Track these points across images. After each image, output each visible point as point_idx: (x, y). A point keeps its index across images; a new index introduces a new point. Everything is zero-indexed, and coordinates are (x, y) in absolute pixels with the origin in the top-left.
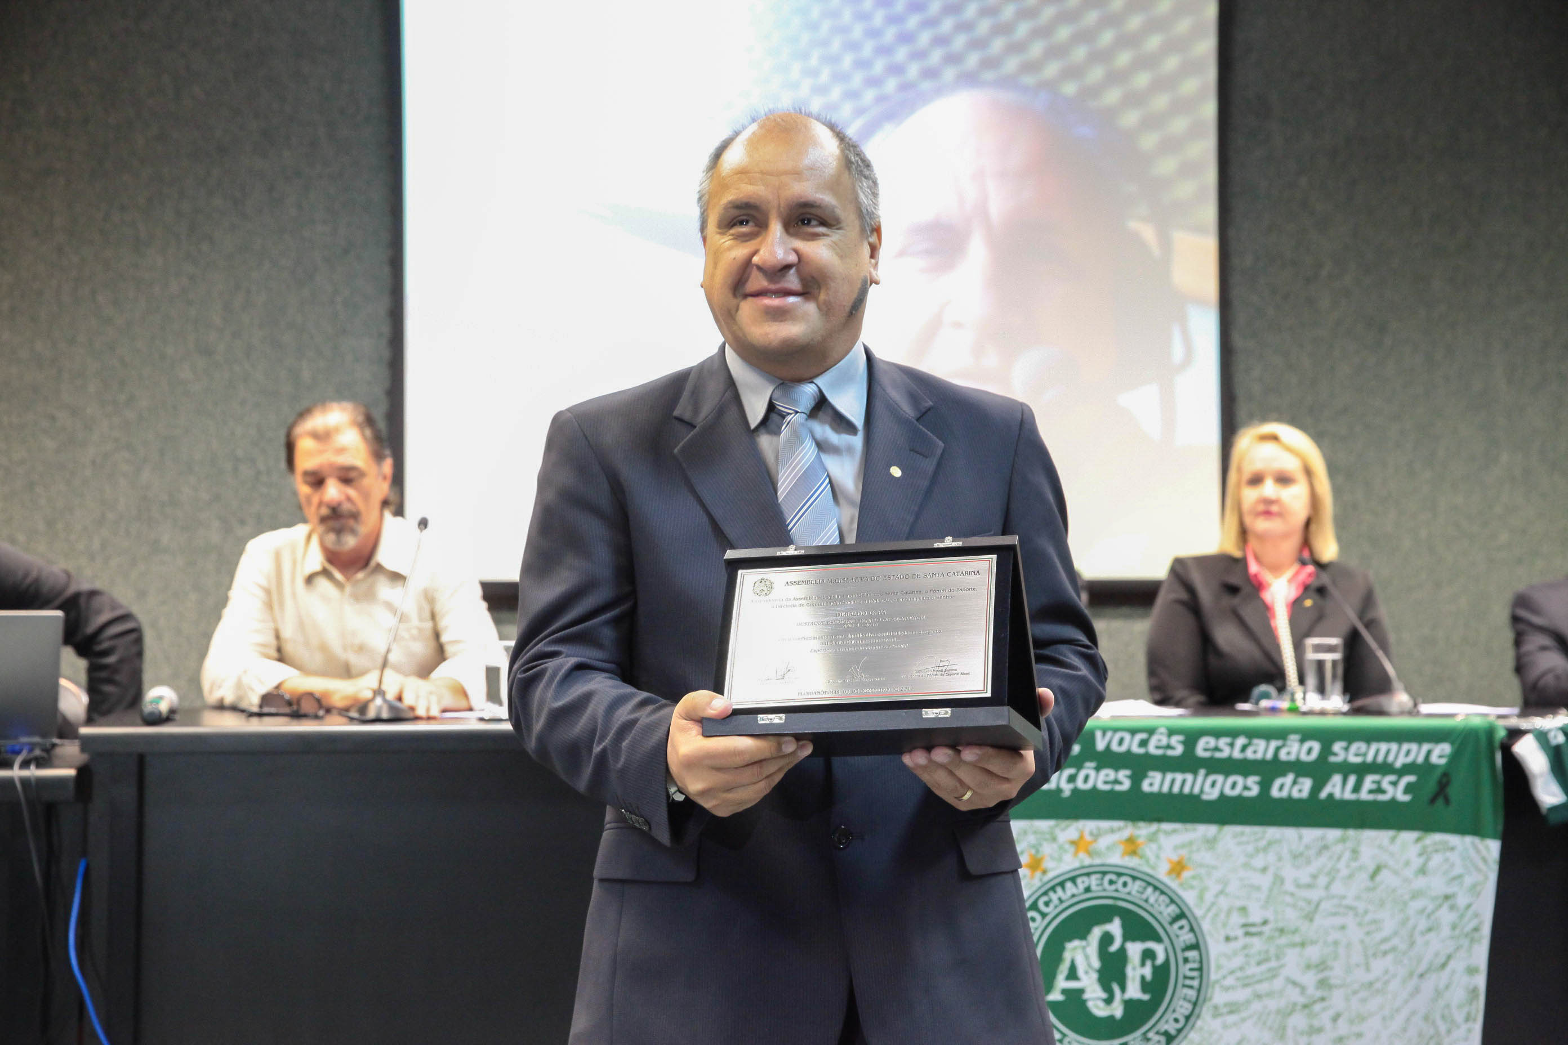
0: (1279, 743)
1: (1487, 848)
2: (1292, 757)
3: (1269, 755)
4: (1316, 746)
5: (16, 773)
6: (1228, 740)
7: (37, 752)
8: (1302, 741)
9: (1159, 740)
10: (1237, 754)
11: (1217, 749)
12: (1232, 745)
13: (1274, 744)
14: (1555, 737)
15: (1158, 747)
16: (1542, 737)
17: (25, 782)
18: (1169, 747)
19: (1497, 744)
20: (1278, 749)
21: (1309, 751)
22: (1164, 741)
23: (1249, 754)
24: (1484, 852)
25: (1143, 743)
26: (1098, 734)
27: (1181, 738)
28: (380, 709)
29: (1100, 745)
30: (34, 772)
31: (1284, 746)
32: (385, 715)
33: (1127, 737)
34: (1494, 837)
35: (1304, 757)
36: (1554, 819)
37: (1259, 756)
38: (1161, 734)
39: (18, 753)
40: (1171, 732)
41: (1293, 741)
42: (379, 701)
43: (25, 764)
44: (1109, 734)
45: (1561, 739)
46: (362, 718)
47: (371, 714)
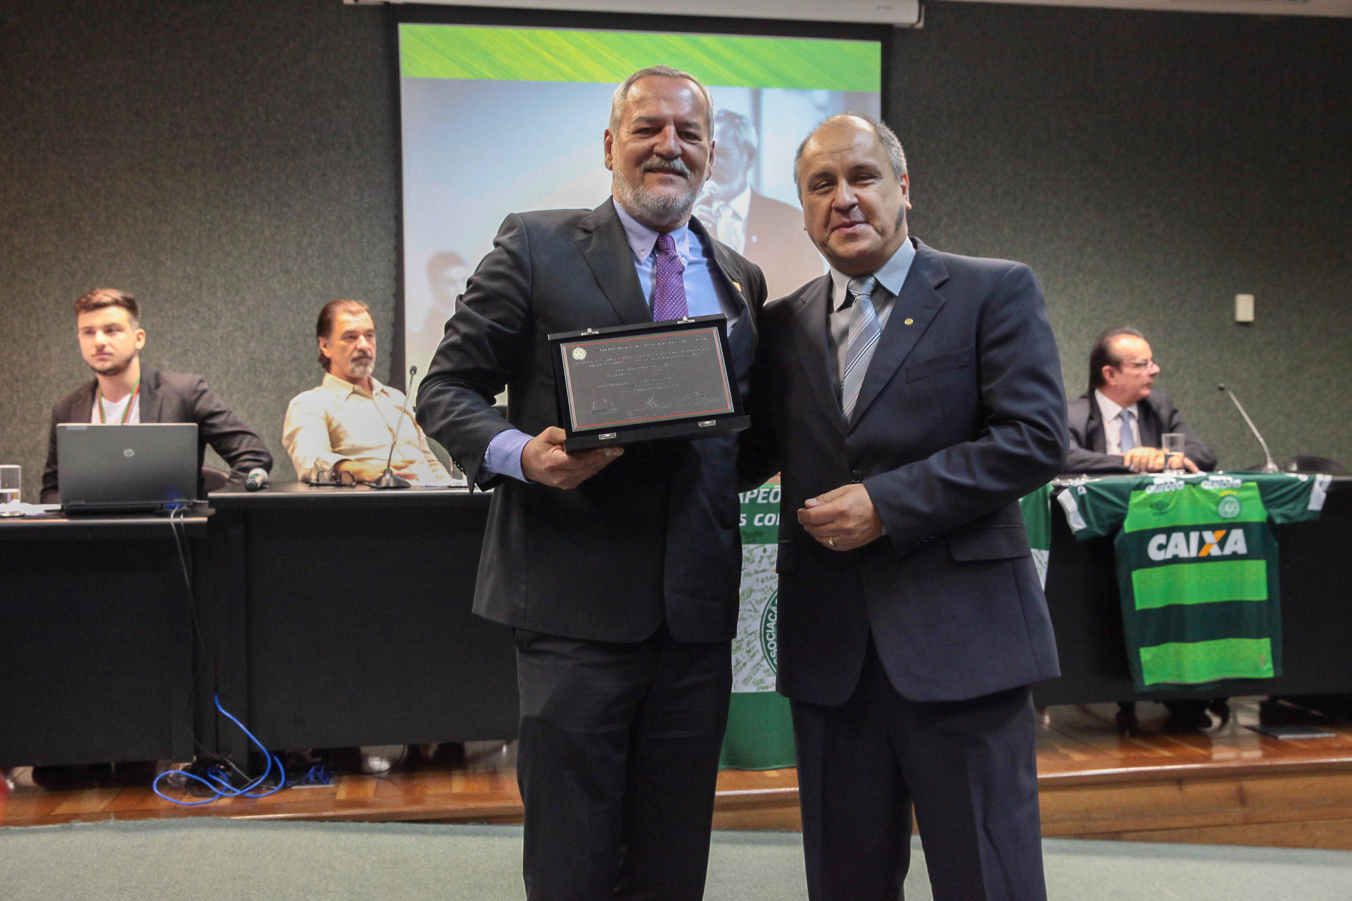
1: (1042, 555)
5: (172, 520)
7: (185, 508)
14: (1081, 490)
16: (1074, 490)
17: (178, 525)
19: (1048, 495)
24: (1040, 557)
28: (389, 480)
30: (182, 519)
32: (392, 485)
34: (1046, 549)
36: (1079, 538)
39: (173, 508)
42: (388, 476)
43: (177, 515)
45: (1084, 491)
46: (378, 486)
47: (384, 484)
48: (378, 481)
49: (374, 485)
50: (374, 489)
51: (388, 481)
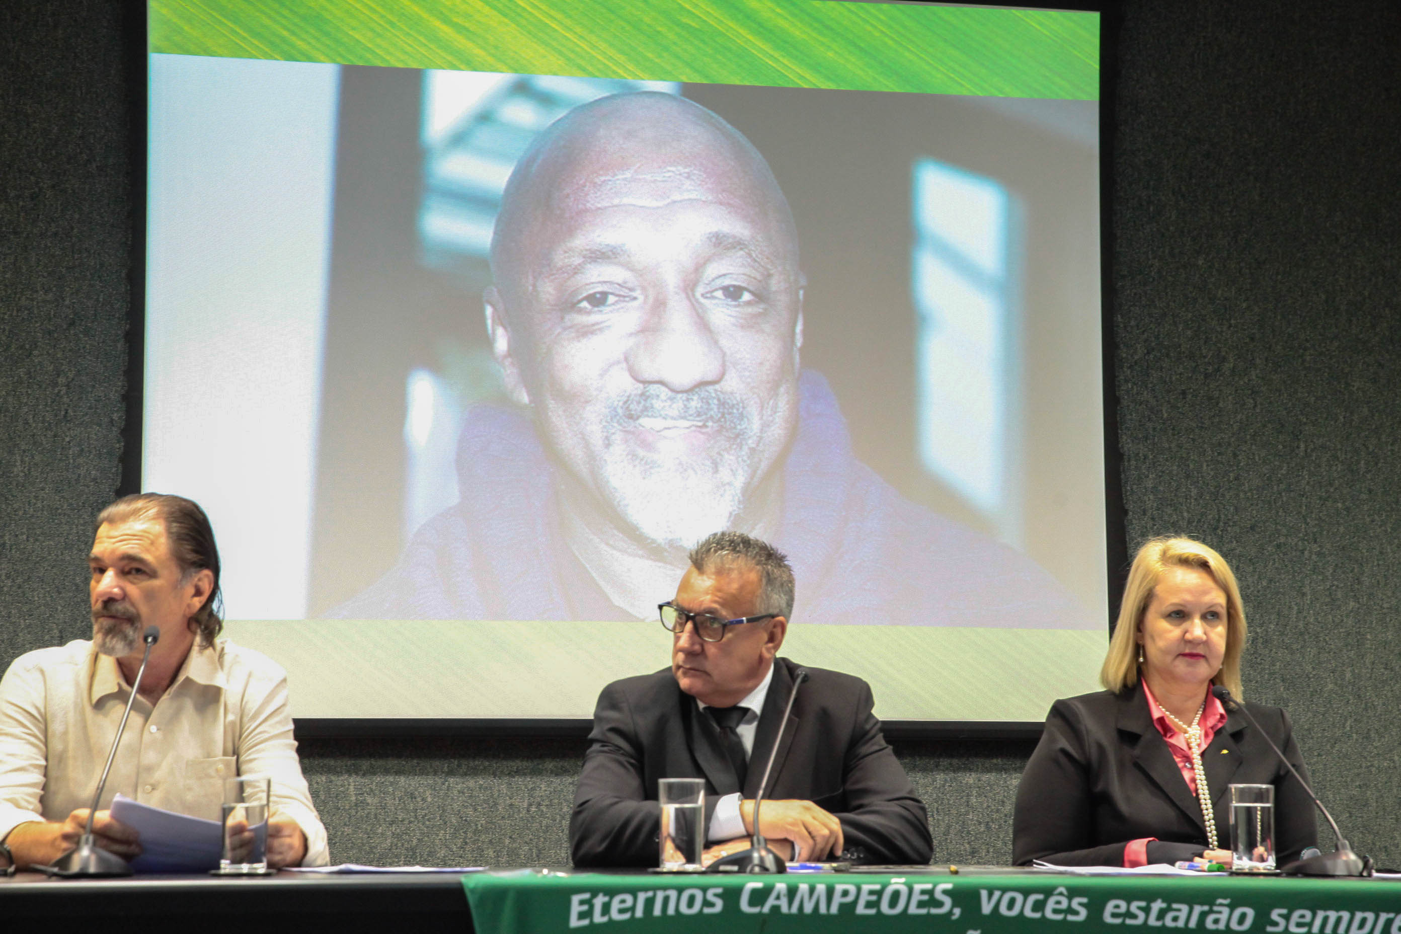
0: (1206, 908)
2: (1222, 926)
3: (1193, 924)
4: (1250, 913)
6: (1143, 904)
8: (1232, 907)
9: (1058, 903)
10: (1153, 922)
11: (1129, 914)
12: (1147, 910)
13: (1198, 909)
15: (1055, 911)
18: (1071, 911)
20: (1203, 916)
21: (1242, 919)
22: (1064, 905)
23: (1168, 922)
25: (1039, 906)
26: (984, 894)
27: (1084, 900)
29: (987, 908)
31: (1211, 911)
33: (1019, 898)
35: (1234, 926)
37: (1181, 924)
38: (1061, 894)
40: (1073, 892)
41: (1221, 905)
44: (997, 894)
46: (65, 873)
47: (75, 867)
48: (64, 862)
49: (56, 870)
50: (54, 878)
51: (87, 861)
